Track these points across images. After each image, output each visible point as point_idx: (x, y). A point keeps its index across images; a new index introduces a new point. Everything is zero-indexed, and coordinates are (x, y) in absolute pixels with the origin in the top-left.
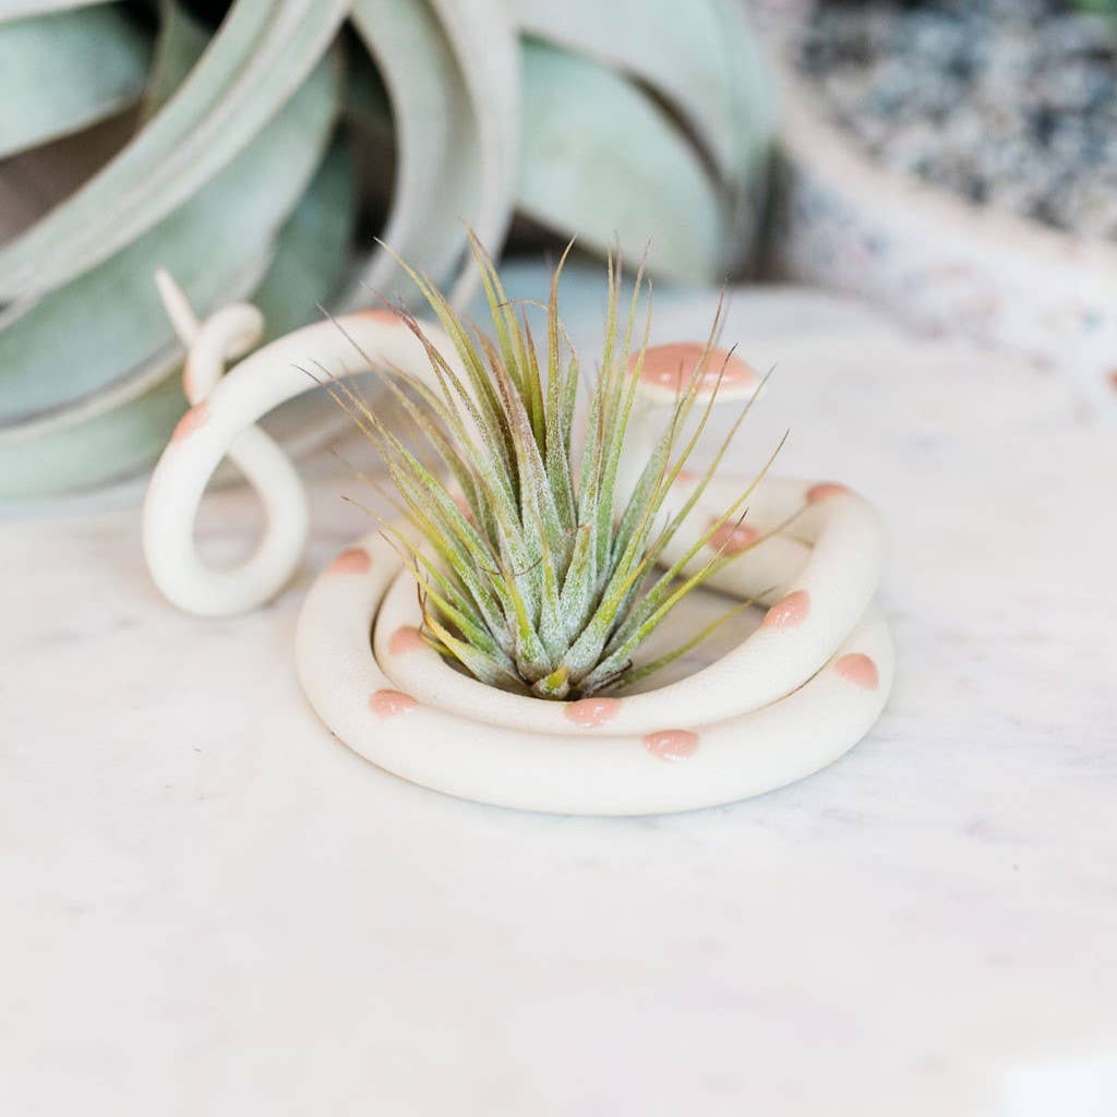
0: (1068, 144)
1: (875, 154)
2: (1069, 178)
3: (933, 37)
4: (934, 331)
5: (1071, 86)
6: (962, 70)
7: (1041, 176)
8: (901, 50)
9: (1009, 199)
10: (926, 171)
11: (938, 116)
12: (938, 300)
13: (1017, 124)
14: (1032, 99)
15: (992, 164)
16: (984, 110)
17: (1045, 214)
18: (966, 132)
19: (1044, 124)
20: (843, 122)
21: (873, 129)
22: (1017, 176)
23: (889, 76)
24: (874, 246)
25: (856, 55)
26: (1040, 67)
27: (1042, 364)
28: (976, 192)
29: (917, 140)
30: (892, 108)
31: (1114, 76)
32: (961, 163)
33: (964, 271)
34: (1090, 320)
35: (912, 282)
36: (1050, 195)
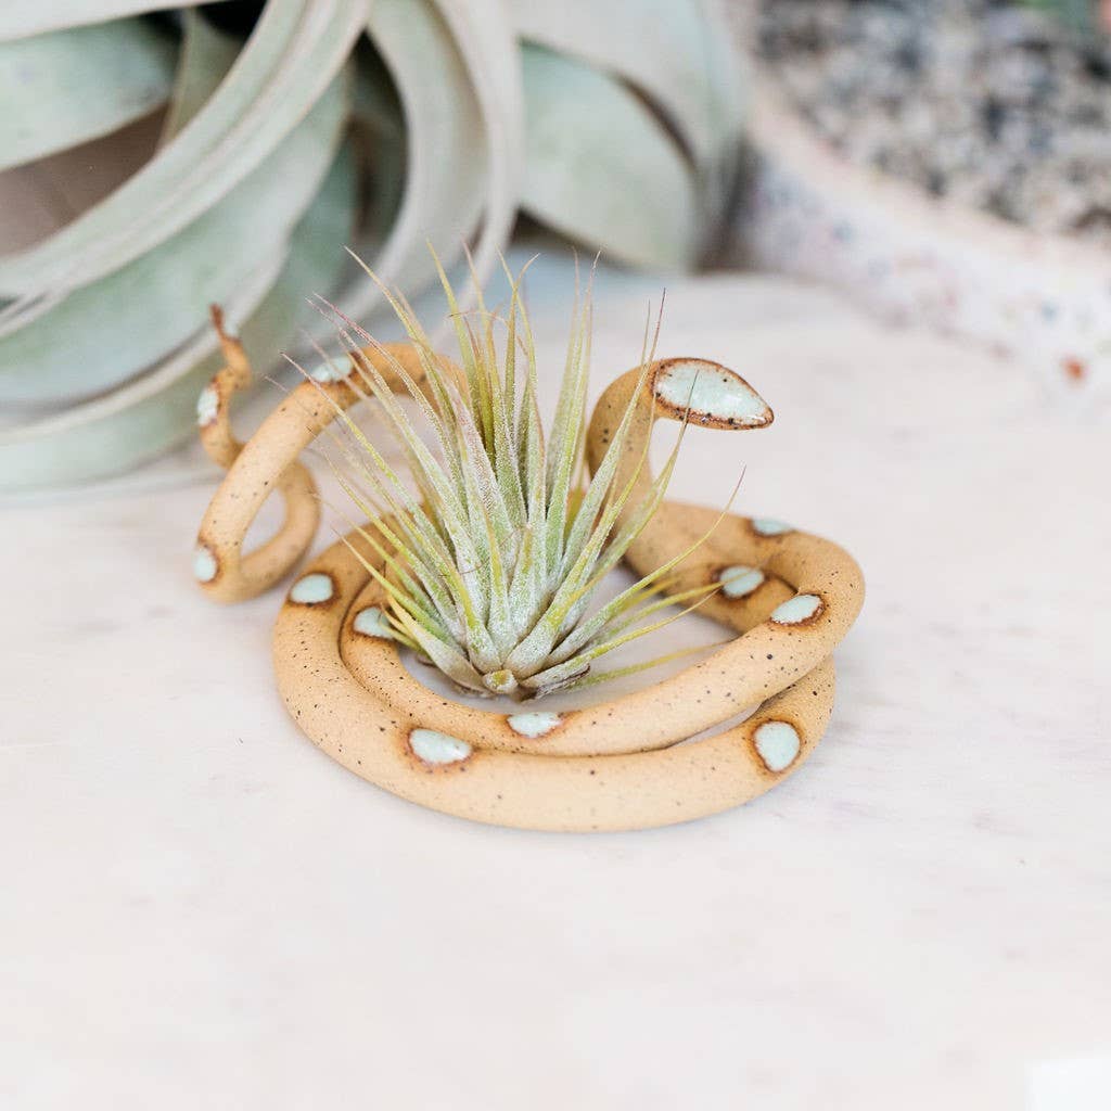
0: (1016, 134)
1: (837, 144)
2: (1018, 171)
3: (881, 27)
4: (897, 320)
5: (1014, 77)
6: (909, 59)
7: (994, 170)
8: (853, 39)
9: (965, 192)
10: (883, 161)
11: (892, 106)
12: (902, 288)
13: (966, 115)
14: (978, 91)
15: (949, 155)
16: (933, 99)
17: (1000, 206)
18: (919, 122)
19: (993, 115)
20: (806, 112)
21: (833, 120)
22: (970, 168)
23: (843, 64)
24: (841, 234)
25: (810, 43)
26: (982, 59)
27: (1001, 352)
28: (935, 185)
29: (875, 130)
30: (846, 97)
31: (1051, 68)
32: (917, 155)
33: (927, 262)
34: (1048, 313)
35: (877, 271)
36: (1003, 188)
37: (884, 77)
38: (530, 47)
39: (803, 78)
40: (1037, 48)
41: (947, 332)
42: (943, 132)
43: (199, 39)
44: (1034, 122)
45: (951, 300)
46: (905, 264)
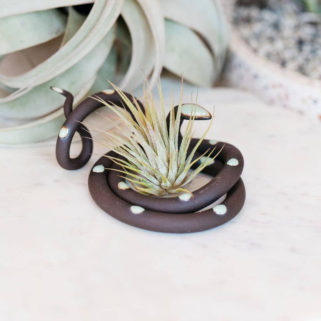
0: (307, 48)
1: (255, 51)
2: (307, 60)
3: (268, 16)
4: (271, 102)
6: (276, 26)
7: (300, 60)
8: (261, 20)
9: (291, 66)
10: (268, 56)
11: (271, 40)
12: (273, 93)
13: (292, 43)
14: (296, 36)
15: (287, 55)
16: (283, 38)
17: (302, 70)
18: (279, 45)
19: (301, 43)
20: (247, 41)
21: (254, 44)
22: (293, 58)
23: (257, 27)
24: (256, 77)
25: (248, 20)
26: (297, 27)
27: (301, 113)
28: (283, 64)
29: (266, 47)
30: (258, 37)
31: (317, 30)
32: (278, 54)
33: (281, 86)
34: (315, 102)
35: (266, 88)
36: (303, 65)
37: (269, 32)
38: (167, 20)
39: (246, 31)
41: (285, 106)
42: (286, 48)
43: (73, 15)
44: (312, 45)
45: (287, 97)
46: (274, 86)
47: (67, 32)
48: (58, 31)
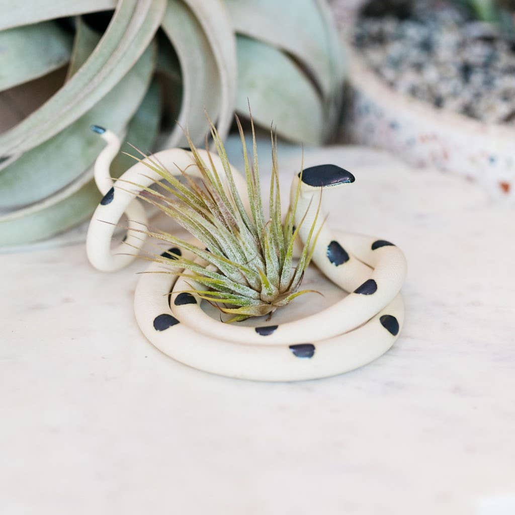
0: (477, 78)
1: (392, 85)
2: (478, 95)
3: (413, 31)
4: (421, 165)
5: (477, 53)
6: (427, 46)
7: (466, 95)
8: (400, 37)
9: (452, 105)
10: (414, 92)
11: (418, 67)
12: (422, 151)
13: (453, 71)
14: (459, 60)
15: (444, 89)
16: (438, 64)
17: (469, 112)
18: (431, 74)
19: (466, 70)
20: (377, 71)
21: (389, 74)
22: (455, 95)
23: (395, 49)
24: (393, 126)
25: (380, 40)
26: (462, 45)
27: (470, 179)
28: (438, 103)
29: (410, 78)
30: (396, 64)
31: (495, 49)
32: (430, 89)
33: (434, 137)
34: (492, 160)
35: (410, 143)
36: (471, 103)
37: (415, 54)
38: (240, 36)
39: (376, 56)
40: (488, 40)
41: (444, 170)
42: (442, 78)
43: (82, 31)
44: (486, 73)
45: (446, 156)
46: (424, 139)
47: (74, 59)
48: (60, 59)
